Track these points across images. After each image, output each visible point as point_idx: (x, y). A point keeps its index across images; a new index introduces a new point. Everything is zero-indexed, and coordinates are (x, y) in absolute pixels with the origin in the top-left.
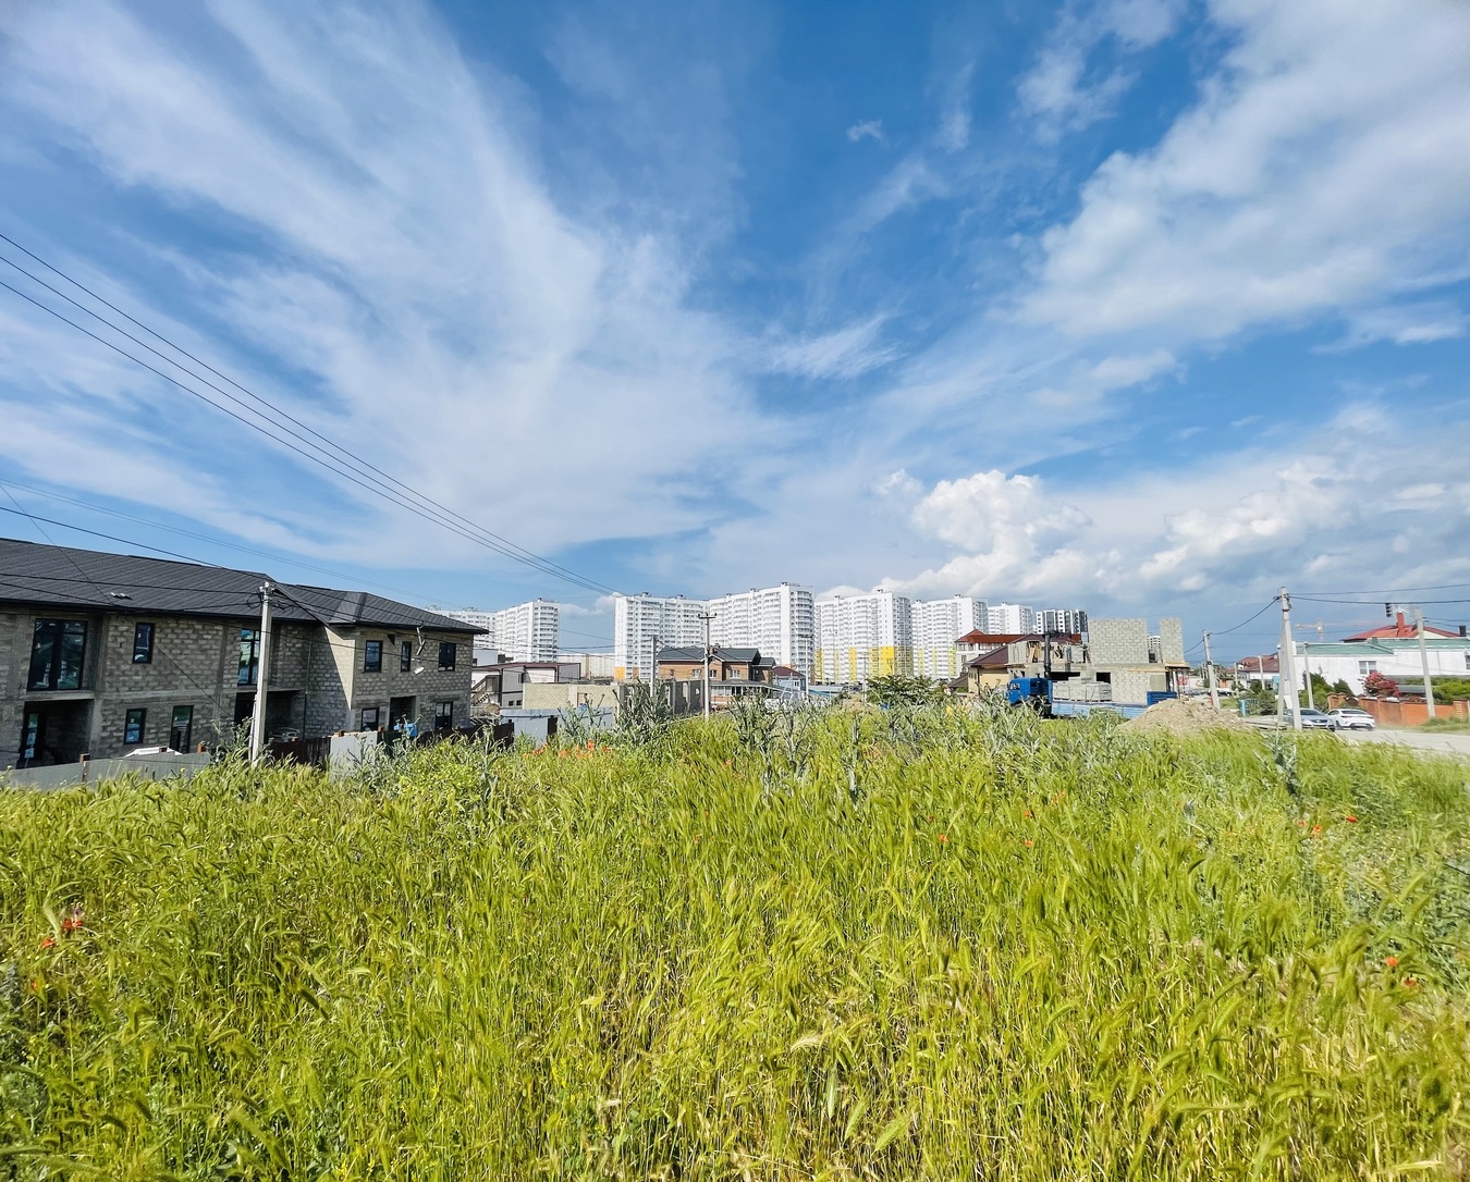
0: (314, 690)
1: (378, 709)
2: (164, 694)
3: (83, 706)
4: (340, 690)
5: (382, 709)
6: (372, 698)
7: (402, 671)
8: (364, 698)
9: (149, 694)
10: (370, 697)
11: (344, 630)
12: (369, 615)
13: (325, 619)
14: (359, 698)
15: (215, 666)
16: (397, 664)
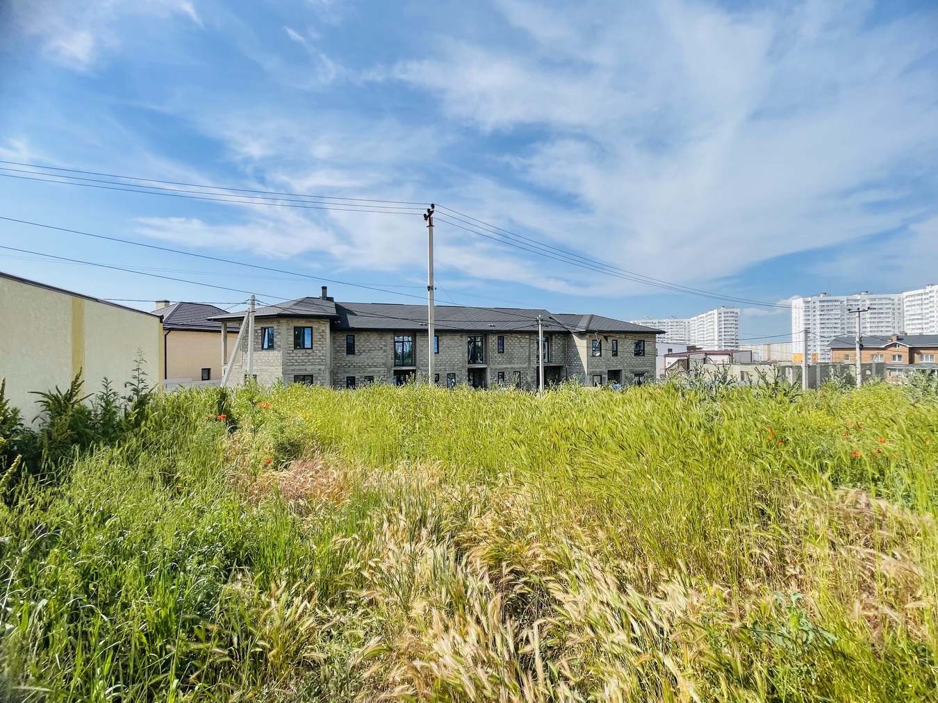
0: (570, 365)
1: (601, 376)
2: (509, 366)
3: (484, 370)
4: (581, 365)
5: (603, 376)
6: (598, 370)
7: (613, 355)
8: (594, 370)
9: (504, 366)
10: (597, 370)
11: (581, 335)
12: (593, 327)
13: (572, 331)
14: (591, 370)
15: (527, 354)
16: (610, 354)
